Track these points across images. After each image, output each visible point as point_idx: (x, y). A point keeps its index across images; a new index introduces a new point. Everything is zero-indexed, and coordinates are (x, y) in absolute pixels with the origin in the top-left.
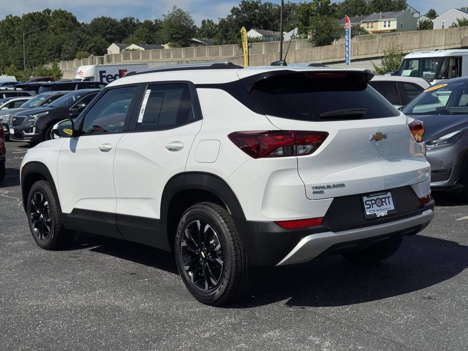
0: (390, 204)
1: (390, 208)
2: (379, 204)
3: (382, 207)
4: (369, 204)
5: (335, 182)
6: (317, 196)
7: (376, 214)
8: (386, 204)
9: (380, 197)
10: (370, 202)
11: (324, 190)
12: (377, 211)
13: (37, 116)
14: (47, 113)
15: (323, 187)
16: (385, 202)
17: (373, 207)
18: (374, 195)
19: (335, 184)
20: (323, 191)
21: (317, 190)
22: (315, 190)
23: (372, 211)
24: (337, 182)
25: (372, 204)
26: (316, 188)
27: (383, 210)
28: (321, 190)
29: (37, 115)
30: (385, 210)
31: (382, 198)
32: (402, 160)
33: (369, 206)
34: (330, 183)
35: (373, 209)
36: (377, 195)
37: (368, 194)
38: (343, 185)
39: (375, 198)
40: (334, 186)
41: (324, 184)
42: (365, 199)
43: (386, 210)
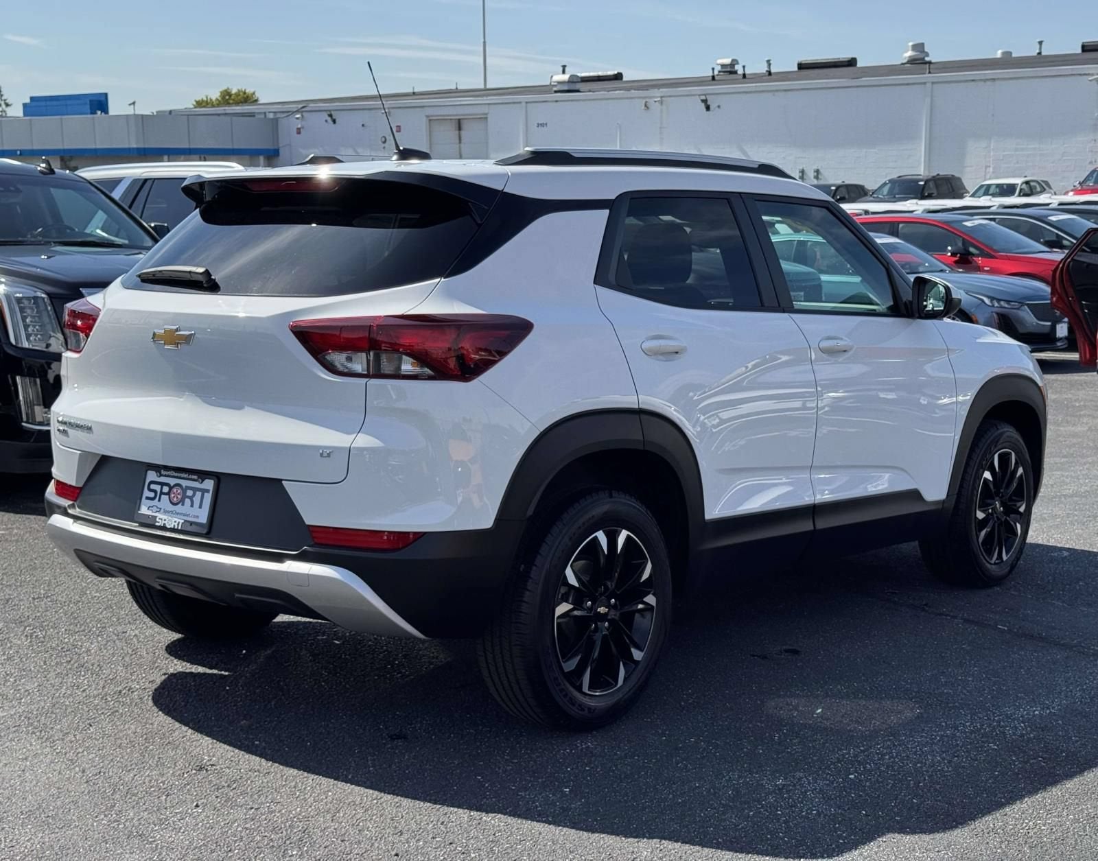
0: (200, 507)
1: (197, 517)
2: (175, 499)
4: (155, 492)
8: (192, 506)
9: (184, 483)
10: (157, 488)
16: (191, 498)
17: (159, 500)
25: (162, 493)
31: (188, 488)
33: (152, 495)
39: (172, 482)
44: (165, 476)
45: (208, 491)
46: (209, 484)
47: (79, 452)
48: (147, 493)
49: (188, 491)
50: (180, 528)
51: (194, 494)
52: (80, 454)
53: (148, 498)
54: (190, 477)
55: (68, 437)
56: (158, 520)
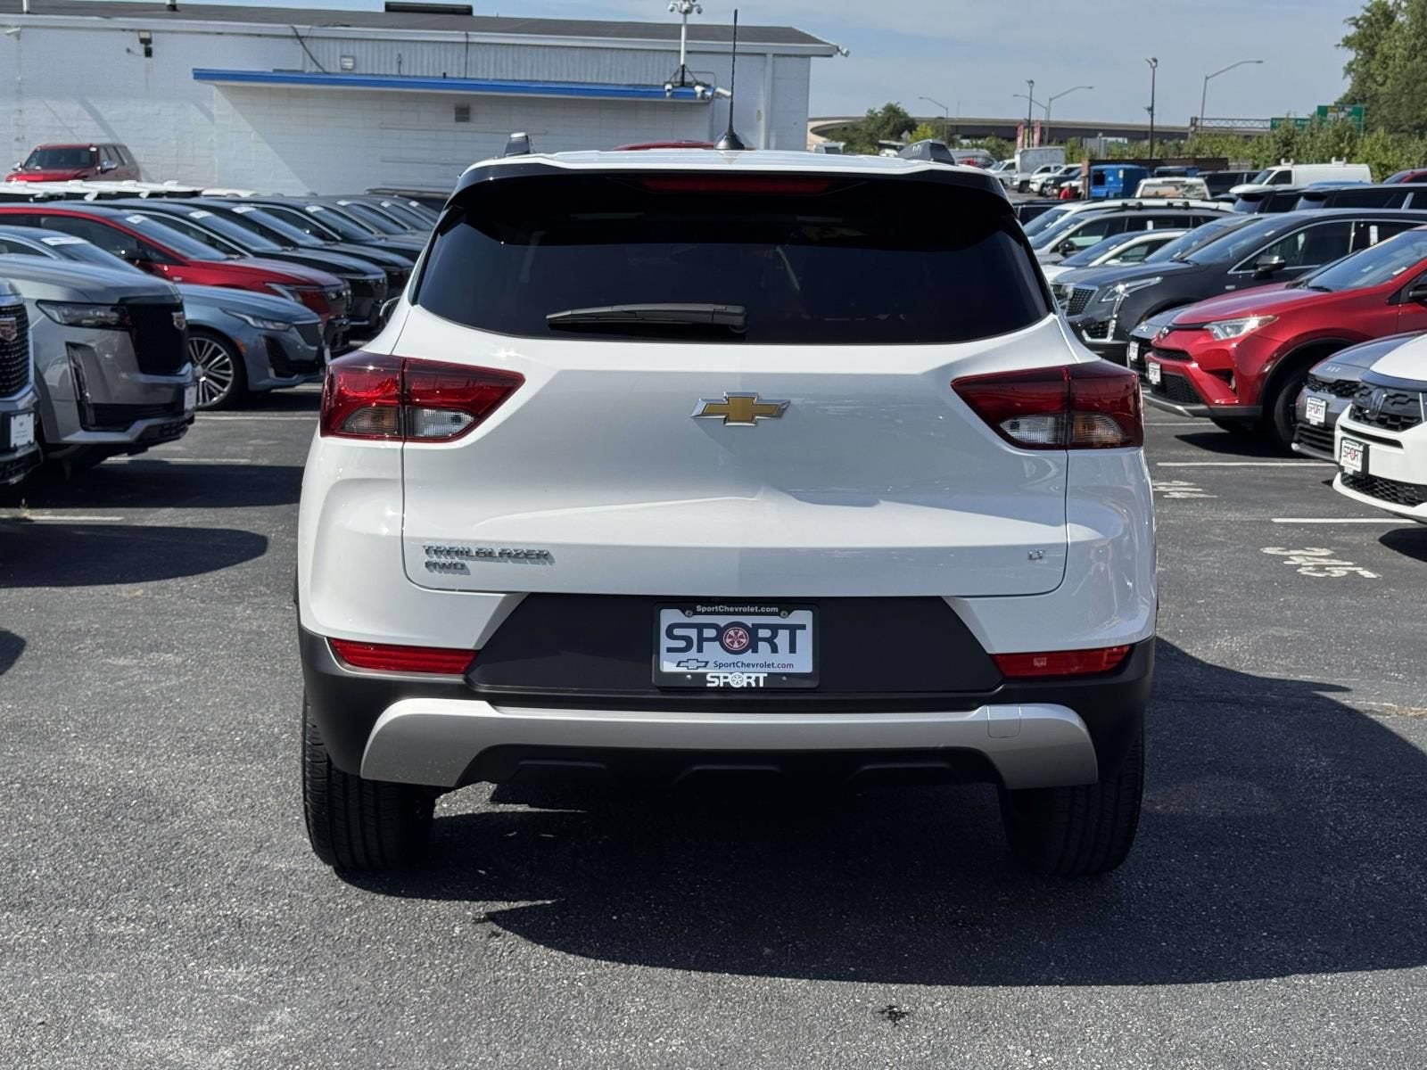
0: (793, 649)
1: (791, 665)
3: (748, 657)
5: (513, 543)
6: (438, 577)
7: (705, 674)
9: (749, 621)
11: (469, 563)
12: (720, 666)
13: (1127, 289)
14: (1158, 279)
15: (465, 553)
18: (716, 608)
19: (511, 548)
20: (463, 566)
21: (443, 560)
22: (435, 559)
23: (693, 664)
24: (520, 543)
26: (438, 551)
27: (748, 665)
28: (456, 560)
29: (1127, 285)
30: (759, 669)
31: (757, 627)
32: (882, 502)
34: (491, 542)
35: (700, 657)
36: (734, 613)
37: (686, 603)
38: (542, 556)
39: (722, 621)
40: (505, 555)
41: (469, 541)
42: (669, 617)
43: (764, 669)
44: (706, 613)
45: (803, 627)
46: (804, 617)
47: (503, 595)
48: (665, 642)
49: (760, 631)
50: (761, 685)
51: (775, 635)
52: (505, 598)
53: (670, 650)
54: (763, 610)
55: (469, 574)
56: (708, 678)
